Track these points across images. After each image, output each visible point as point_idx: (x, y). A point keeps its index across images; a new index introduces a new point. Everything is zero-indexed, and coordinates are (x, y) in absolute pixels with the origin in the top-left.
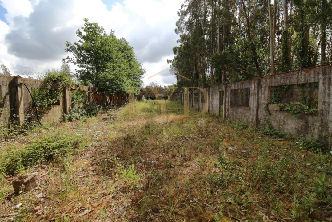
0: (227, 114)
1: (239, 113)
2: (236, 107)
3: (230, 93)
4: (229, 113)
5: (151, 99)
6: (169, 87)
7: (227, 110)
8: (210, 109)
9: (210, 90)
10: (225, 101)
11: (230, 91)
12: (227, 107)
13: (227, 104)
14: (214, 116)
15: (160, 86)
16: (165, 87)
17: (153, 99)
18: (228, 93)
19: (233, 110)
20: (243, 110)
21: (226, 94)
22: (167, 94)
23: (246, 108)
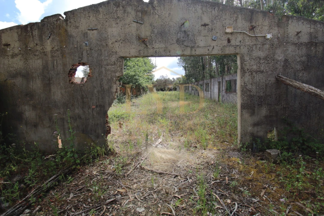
0: (223, 99)
1: (230, 97)
2: (229, 93)
3: (225, 83)
4: (225, 98)
5: (161, 91)
6: (178, 79)
7: (223, 95)
8: (212, 97)
9: (212, 81)
10: (222, 89)
11: (225, 81)
12: (223, 94)
13: (223, 92)
14: (214, 101)
15: (169, 78)
16: (173, 79)
17: (163, 91)
18: (223, 83)
19: (227, 96)
20: (233, 95)
21: (222, 84)
22: (176, 86)
23: (235, 93)
